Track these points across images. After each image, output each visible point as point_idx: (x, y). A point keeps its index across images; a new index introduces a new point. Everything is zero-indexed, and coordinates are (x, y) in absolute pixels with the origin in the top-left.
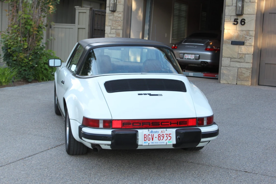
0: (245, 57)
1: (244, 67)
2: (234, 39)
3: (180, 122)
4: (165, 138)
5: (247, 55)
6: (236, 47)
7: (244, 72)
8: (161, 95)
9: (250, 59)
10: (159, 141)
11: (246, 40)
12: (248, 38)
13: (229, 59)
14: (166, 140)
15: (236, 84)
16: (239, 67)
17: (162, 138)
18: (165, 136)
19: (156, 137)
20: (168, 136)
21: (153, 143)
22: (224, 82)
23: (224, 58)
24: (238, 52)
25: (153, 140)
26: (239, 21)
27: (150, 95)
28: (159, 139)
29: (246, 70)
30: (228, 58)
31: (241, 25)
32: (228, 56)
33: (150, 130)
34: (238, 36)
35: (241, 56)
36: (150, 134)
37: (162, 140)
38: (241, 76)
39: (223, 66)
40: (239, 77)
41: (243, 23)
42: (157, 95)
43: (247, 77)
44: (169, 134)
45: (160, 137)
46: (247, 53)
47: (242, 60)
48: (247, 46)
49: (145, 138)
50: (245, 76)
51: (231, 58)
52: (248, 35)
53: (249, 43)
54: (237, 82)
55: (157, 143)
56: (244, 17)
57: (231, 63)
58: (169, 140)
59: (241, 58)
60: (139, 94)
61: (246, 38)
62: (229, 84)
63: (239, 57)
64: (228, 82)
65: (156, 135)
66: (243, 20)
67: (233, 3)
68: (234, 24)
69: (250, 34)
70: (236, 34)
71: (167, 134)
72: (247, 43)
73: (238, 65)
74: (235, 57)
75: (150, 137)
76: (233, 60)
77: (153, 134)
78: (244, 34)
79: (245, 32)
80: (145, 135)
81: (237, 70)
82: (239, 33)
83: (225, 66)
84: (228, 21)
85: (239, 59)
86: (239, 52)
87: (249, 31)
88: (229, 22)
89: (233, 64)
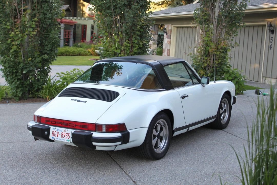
3: (82, 125)
4: (66, 137)
8: (85, 102)
10: (61, 138)
14: (66, 138)
17: (64, 136)
18: (66, 134)
19: (60, 135)
20: (68, 135)
21: (57, 139)
25: (57, 136)
27: (79, 101)
28: (62, 137)
33: (57, 128)
36: (57, 131)
37: (64, 137)
42: (83, 102)
44: (69, 134)
45: (62, 135)
49: (53, 133)
55: (60, 139)
58: (68, 138)
60: (72, 100)
65: (60, 133)
71: (67, 134)
75: (56, 133)
77: (59, 131)
80: (53, 131)
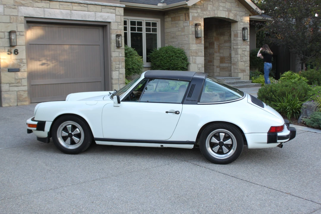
0: (21, 81)
1: (22, 90)
2: (10, 67)
5: (23, 80)
6: (12, 74)
7: (22, 94)
9: (25, 82)
11: (21, 67)
12: (22, 65)
13: (8, 85)
15: (16, 105)
16: (17, 90)
22: (7, 105)
23: (3, 84)
24: (15, 77)
26: (13, 51)
29: (24, 92)
30: (7, 83)
31: (15, 55)
32: (7, 82)
34: (13, 65)
35: (18, 81)
38: (20, 98)
39: (4, 92)
40: (19, 99)
41: (16, 53)
43: (26, 98)
46: (22, 78)
47: (20, 85)
48: (22, 72)
50: (24, 97)
51: (10, 84)
52: (22, 63)
53: (24, 70)
54: (17, 103)
56: (16, 48)
57: (10, 88)
59: (18, 82)
61: (20, 65)
62: (11, 106)
63: (16, 82)
64: (9, 104)
66: (16, 51)
67: (5, 36)
68: (8, 54)
69: (23, 62)
70: (11, 63)
72: (22, 69)
73: (16, 89)
74: (13, 82)
76: (11, 85)
78: (19, 62)
79: (18, 61)
81: (16, 94)
82: (14, 61)
83: (6, 91)
84: (3, 51)
85: (17, 83)
86: (17, 78)
87: (22, 59)
88: (4, 53)
89: (12, 89)
